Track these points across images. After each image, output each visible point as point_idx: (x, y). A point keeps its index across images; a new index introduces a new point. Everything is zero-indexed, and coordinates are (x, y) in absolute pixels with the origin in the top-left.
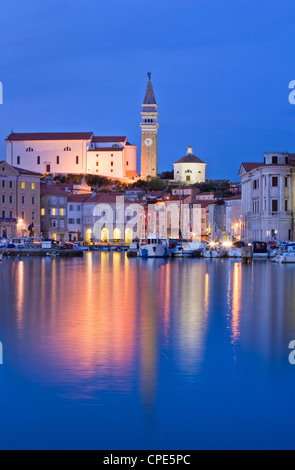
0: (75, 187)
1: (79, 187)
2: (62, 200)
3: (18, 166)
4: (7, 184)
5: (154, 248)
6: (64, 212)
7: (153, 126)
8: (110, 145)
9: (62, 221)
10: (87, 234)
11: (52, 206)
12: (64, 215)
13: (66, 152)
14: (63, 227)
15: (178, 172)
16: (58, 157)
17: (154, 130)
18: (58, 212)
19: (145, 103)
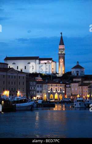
0: (36, 78)
1: (38, 78)
2: (35, 83)
3: (18, 70)
4: (13, 77)
5: (80, 104)
6: (35, 88)
7: (63, 54)
8: (46, 61)
9: (34, 92)
10: (44, 97)
11: (31, 86)
12: (35, 89)
13: (28, 64)
14: (35, 94)
15: (73, 72)
16: (25, 67)
17: (64, 56)
18: (33, 88)
19: (60, 45)
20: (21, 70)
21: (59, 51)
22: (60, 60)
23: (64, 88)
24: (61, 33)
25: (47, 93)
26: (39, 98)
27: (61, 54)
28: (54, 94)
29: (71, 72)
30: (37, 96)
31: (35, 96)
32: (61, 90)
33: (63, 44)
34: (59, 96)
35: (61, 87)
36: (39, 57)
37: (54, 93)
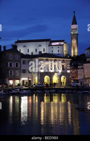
2: (17, 57)
6: (19, 65)
7: (76, 34)
8: (58, 43)
9: (17, 71)
10: (35, 80)
11: (10, 61)
12: (19, 67)
13: (39, 47)
14: (18, 75)
15: (87, 54)
16: (36, 49)
17: (77, 36)
18: (14, 65)
19: (72, 24)
20: (32, 53)
21: (72, 31)
22: (73, 41)
23: (68, 66)
24: (74, 12)
25: (38, 74)
26: (27, 83)
27: (74, 34)
28: (51, 75)
29: (85, 54)
30: (23, 79)
31: (17, 79)
32: (63, 69)
33: (76, 24)
34: (60, 79)
35: (63, 64)
36: (50, 39)
37: (50, 73)
